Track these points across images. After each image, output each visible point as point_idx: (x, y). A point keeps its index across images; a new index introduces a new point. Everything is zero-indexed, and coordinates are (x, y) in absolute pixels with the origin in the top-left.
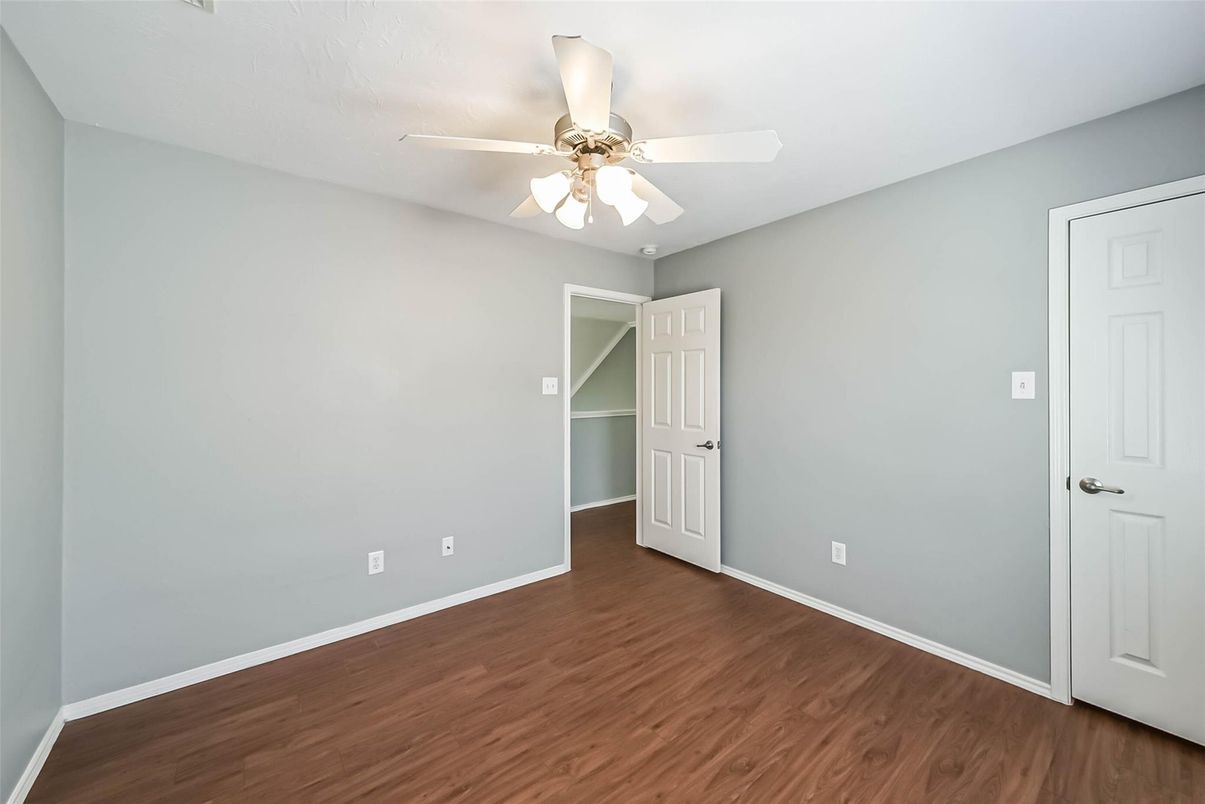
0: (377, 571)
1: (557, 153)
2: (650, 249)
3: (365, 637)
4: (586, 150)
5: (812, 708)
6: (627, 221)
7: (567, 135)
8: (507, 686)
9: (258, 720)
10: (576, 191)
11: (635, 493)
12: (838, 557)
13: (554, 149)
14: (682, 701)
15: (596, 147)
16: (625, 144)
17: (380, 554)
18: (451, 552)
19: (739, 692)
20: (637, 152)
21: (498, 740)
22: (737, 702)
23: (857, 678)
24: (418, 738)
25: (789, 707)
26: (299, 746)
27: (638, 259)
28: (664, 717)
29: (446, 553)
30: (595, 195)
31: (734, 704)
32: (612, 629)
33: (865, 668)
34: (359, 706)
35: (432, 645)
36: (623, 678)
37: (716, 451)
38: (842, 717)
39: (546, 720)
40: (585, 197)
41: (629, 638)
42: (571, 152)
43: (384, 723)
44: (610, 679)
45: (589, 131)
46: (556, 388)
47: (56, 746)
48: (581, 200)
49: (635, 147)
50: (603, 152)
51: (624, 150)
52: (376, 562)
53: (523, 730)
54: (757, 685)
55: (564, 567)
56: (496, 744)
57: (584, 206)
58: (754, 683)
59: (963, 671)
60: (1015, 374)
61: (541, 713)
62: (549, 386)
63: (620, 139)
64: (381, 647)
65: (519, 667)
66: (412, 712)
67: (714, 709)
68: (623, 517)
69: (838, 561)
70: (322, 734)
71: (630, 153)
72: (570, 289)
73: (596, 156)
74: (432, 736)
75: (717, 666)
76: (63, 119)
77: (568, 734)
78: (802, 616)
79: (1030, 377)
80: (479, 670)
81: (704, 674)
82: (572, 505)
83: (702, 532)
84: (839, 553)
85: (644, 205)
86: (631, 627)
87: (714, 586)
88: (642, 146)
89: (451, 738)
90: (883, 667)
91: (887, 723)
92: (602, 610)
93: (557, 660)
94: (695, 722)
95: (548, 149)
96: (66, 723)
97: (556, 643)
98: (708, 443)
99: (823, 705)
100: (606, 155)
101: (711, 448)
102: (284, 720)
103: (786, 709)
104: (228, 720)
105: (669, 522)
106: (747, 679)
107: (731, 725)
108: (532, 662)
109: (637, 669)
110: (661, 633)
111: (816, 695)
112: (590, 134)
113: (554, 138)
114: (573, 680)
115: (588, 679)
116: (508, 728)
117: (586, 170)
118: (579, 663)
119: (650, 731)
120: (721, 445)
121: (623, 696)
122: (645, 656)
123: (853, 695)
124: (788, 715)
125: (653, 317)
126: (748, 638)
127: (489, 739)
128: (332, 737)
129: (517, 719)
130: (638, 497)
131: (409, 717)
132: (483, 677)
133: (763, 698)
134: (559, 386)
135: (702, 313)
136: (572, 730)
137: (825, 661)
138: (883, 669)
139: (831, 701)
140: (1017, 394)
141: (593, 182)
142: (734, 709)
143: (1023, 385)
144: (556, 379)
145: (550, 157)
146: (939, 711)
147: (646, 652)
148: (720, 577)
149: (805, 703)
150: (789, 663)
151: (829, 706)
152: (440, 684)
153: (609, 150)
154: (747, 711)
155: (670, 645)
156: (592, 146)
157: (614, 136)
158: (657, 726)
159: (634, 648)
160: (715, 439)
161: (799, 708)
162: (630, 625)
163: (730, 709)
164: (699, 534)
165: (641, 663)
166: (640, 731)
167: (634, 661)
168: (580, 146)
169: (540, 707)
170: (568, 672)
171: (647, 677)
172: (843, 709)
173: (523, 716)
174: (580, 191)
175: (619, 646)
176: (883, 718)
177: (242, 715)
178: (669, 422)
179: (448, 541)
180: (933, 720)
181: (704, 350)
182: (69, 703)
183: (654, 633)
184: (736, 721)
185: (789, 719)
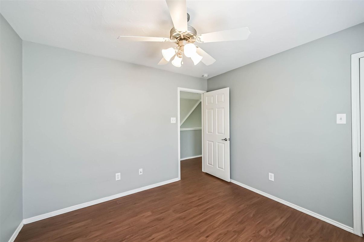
0: (118, 179)
1: (171, 41)
2: (206, 75)
3: (115, 200)
4: (181, 39)
5: (262, 233)
6: (195, 64)
7: (174, 34)
8: (158, 220)
9: (79, 227)
10: (178, 54)
11: (202, 154)
12: (271, 178)
13: (170, 39)
14: (216, 228)
15: (184, 38)
16: (194, 36)
17: (119, 174)
18: (142, 173)
19: (237, 225)
20: (198, 39)
21: (153, 239)
22: (236, 229)
23: (279, 222)
24: (128, 237)
25: (254, 232)
26: (90, 237)
27: (202, 79)
28: (210, 233)
29: (140, 174)
30: (184, 55)
31: (234, 230)
32: (193, 200)
33: (281, 218)
34: (111, 224)
35: (135, 204)
36: (196, 218)
37: (228, 142)
38: (274, 237)
39: (170, 232)
40: (181, 56)
41: (198, 204)
42: (176, 40)
43: (118, 230)
44: (192, 218)
45: (181, 32)
46: (175, 120)
47: (20, 233)
48: (180, 57)
49: (198, 37)
50: (187, 40)
51: (194, 38)
52: (118, 177)
53: (163, 236)
54: (243, 223)
55: (178, 179)
56: (153, 240)
57: (181, 59)
58: (242, 222)
59: (318, 221)
60: (338, 115)
61: (168, 229)
62: (173, 120)
63: (192, 35)
64: (119, 204)
65: (162, 213)
66: (127, 227)
67: (227, 231)
68: (198, 162)
69: (271, 180)
70: (98, 233)
71: (196, 39)
72: (179, 89)
73: (184, 41)
74: (132, 236)
75: (228, 215)
76: (22, 40)
77: (177, 238)
78: (258, 198)
79: (344, 116)
80: (149, 213)
81: (224, 218)
82: (181, 158)
83: (224, 168)
84: (271, 177)
85: (201, 58)
86: (200, 200)
87: (228, 186)
88: (200, 37)
89: (138, 237)
90: (288, 218)
91: (290, 240)
92: (190, 194)
93: (174, 211)
94: (221, 236)
95: (168, 39)
96: (24, 225)
97: (175, 205)
98: (225, 139)
99: (266, 232)
100: (188, 41)
101: (226, 140)
102: (87, 228)
103: (253, 233)
104: (70, 227)
105: (213, 164)
106: (239, 220)
107: (233, 238)
108: (166, 211)
109: (201, 215)
110: (210, 202)
111: (264, 228)
112: (182, 33)
113: (170, 36)
114: (180, 218)
115: (184, 218)
116: (157, 234)
117: (181, 46)
118: (182, 212)
119: (205, 238)
120: (230, 140)
121: (196, 225)
122: (204, 210)
123: (278, 228)
124: (253, 235)
125: (207, 98)
126: (240, 205)
127: (151, 238)
128: (101, 234)
129: (160, 231)
130: (202, 156)
131: (126, 229)
132: (150, 216)
133: (245, 228)
134: (176, 121)
135: (223, 96)
136: (178, 237)
137: (267, 215)
138: (288, 219)
139: (270, 230)
140: (338, 122)
141: (183, 50)
142: (234, 231)
143: (341, 119)
144: (175, 118)
145: (169, 42)
146: (310, 236)
147: (204, 209)
148: (230, 183)
149: (260, 231)
150: (254, 215)
151: (268, 232)
152: (136, 217)
153: (188, 39)
154: (239, 232)
155: (213, 207)
156: (183, 37)
157: (190, 34)
158: (207, 237)
159: (200, 208)
160: (228, 138)
161: (258, 232)
162: (199, 199)
163: (233, 232)
164: (223, 169)
165: (203, 213)
166: (201, 238)
167: (200, 212)
168: (179, 38)
169: (168, 227)
170: (178, 215)
171: (204, 218)
172: (274, 233)
173: (162, 231)
174: (179, 54)
175: (195, 207)
176: (289, 238)
177: (75, 225)
178: (212, 132)
179: (141, 170)
180: (308, 239)
181: (224, 108)
182: (25, 219)
183: (207, 202)
184: (235, 236)
185: (255, 236)
